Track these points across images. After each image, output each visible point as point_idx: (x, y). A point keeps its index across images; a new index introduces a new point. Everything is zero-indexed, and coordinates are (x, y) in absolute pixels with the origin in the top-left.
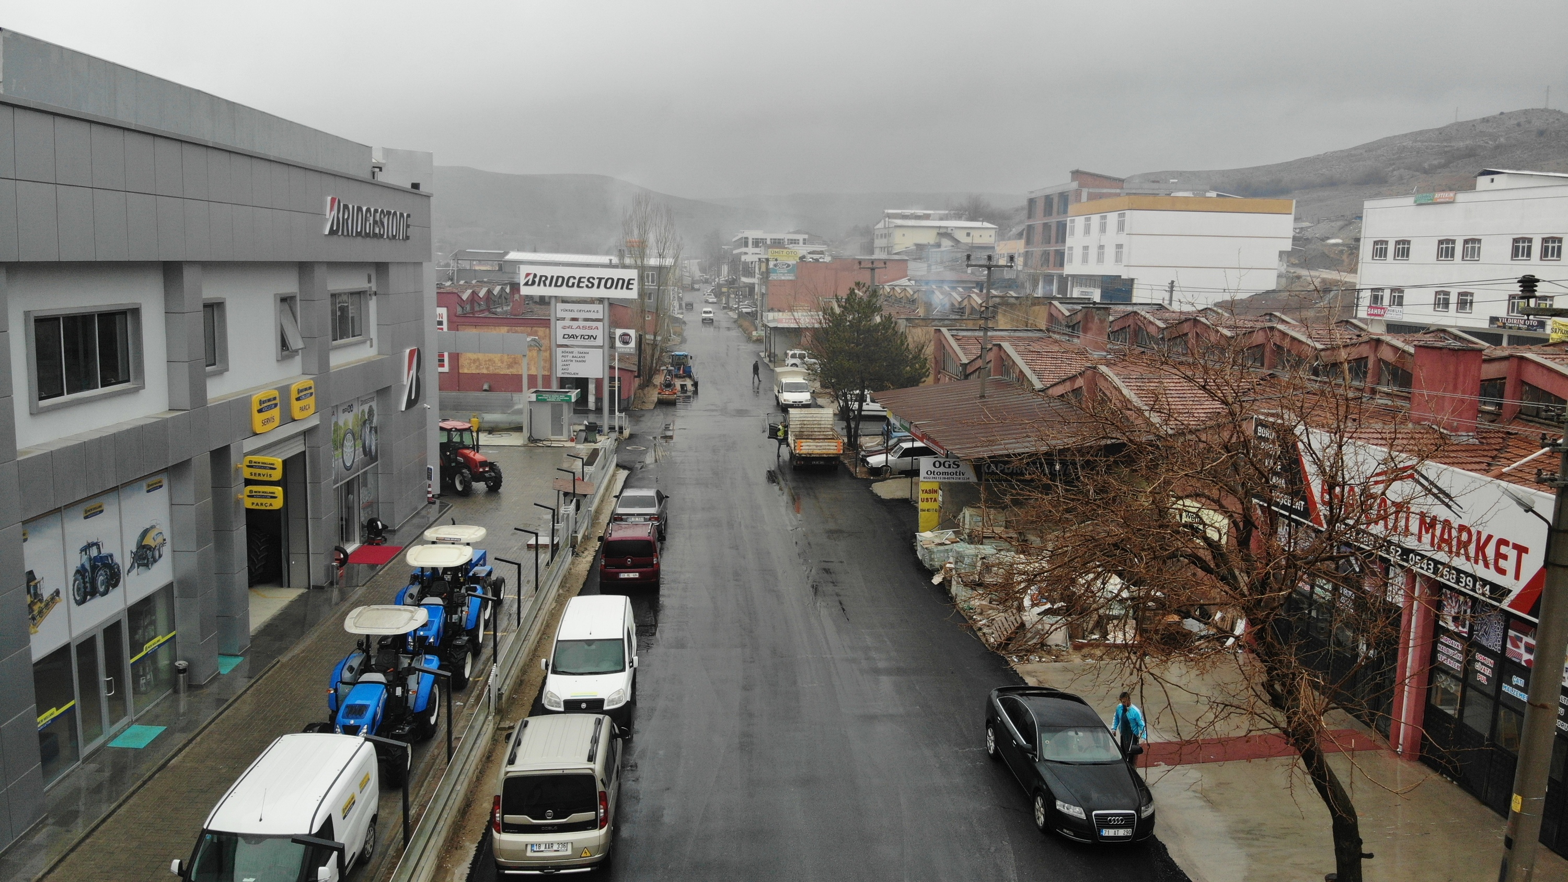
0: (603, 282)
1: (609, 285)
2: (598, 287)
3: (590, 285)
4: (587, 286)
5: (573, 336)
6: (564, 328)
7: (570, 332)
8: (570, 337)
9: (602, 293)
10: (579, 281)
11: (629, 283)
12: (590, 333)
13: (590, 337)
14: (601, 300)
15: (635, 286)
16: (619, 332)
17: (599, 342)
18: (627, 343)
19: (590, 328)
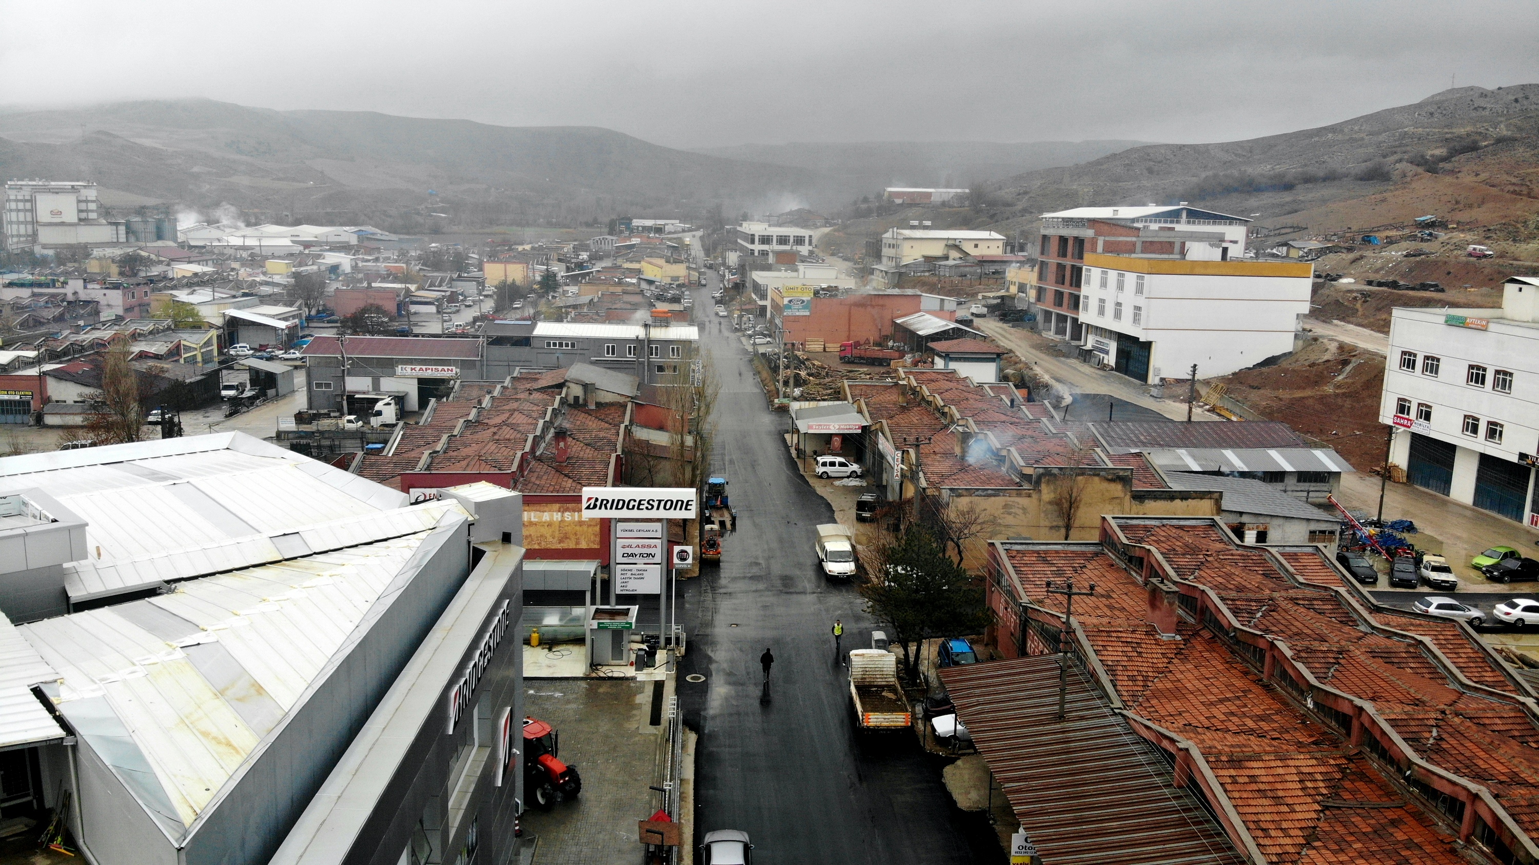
0: (662, 503)
1: (668, 506)
2: (658, 508)
3: (650, 507)
4: (647, 508)
5: (632, 555)
6: (623, 547)
7: (630, 551)
8: (629, 555)
9: (662, 514)
10: (640, 504)
11: (687, 504)
12: (648, 551)
13: (648, 555)
14: (659, 520)
15: (694, 507)
16: (677, 549)
17: (658, 559)
18: (685, 559)
19: (649, 546)
